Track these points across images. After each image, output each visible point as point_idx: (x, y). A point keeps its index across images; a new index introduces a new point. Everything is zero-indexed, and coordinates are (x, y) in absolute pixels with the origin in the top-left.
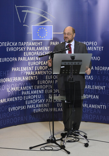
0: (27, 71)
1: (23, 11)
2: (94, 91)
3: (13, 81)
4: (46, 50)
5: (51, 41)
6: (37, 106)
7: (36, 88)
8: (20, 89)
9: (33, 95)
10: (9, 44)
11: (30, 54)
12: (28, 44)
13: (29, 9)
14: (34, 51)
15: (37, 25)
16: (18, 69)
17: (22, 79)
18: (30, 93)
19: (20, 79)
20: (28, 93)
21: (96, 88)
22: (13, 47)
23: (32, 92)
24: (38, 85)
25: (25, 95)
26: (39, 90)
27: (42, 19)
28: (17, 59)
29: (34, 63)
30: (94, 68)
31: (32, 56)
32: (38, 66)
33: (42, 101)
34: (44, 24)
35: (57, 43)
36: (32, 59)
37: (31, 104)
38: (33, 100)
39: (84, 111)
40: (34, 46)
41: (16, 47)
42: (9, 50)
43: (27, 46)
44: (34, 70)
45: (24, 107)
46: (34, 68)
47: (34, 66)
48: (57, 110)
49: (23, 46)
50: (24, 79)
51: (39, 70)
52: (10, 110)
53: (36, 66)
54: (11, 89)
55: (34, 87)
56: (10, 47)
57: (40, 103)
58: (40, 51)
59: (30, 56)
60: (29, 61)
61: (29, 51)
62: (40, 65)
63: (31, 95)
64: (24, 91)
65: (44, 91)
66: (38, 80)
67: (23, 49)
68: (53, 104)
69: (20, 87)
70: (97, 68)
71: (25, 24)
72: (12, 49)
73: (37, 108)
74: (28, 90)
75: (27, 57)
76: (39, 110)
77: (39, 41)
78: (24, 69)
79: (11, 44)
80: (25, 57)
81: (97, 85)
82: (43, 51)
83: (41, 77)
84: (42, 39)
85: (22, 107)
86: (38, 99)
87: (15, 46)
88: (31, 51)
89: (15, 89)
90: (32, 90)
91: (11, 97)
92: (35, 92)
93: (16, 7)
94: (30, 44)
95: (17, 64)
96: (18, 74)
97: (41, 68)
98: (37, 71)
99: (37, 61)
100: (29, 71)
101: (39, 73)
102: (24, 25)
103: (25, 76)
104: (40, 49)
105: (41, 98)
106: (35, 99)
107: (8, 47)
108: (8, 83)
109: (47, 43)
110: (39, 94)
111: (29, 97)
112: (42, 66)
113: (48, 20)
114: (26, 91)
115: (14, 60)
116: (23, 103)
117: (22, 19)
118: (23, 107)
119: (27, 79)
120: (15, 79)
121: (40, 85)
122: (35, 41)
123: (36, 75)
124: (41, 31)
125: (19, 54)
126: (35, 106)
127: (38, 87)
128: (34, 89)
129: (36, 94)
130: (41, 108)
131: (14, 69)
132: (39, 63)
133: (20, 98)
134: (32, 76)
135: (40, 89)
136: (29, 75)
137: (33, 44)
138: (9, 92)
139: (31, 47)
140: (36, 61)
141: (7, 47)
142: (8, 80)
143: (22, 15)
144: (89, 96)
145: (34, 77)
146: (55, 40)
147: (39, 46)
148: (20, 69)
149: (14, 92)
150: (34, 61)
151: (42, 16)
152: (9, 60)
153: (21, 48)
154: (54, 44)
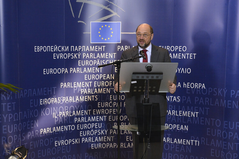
0: (82, 88)
2: (182, 119)
3: (61, 101)
4: (111, 57)
5: (118, 44)
6: (96, 139)
7: (96, 113)
8: (71, 114)
9: (91, 123)
10: (56, 48)
11: (87, 63)
12: (85, 48)
14: (93, 59)
15: (98, 21)
16: (69, 85)
17: (75, 100)
18: (87, 120)
19: (71, 99)
20: (83, 119)
21: (185, 114)
22: (63, 52)
23: (89, 119)
24: (98, 108)
25: (79, 123)
26: (99, 115)
27: (106, 13)
28: (69, 70)
29: (93, 77)
30: (182, 85)
31: (90, 67)
32: (99, 80)
33: (104, 132)
34: (108, 20)
35: (126, 48)
36: (89, 70)
37: (88, 137)
38: (90, 130)
39: (167, 147)
40: (93, 52)
41: (67, 52)
42: (56, 57)
43: (84, 52)
44: (92, 87)
45: (78, 141)
46: (93, 84)
47: (93, 81)
48: (126, 146)
49: (76, 52)
50: (77, 99)
51: (101, 87)
52: (57, 144)
53: (96, 80)
54: (58, 114)
55: (92, 112)
56: (58, 52)
57: (101, 136)
58: (102, 59)
59: (87, 67)
60: (85, 73)
61: (85, 59)
62: (102, 79)
63: (87, 123)
64: (78, 117)
65: (107, 118)
66: (98, 101)
67: (77, 56)
68: (120, 137)
69: (72, 111)
70: (187, 85)
72: (61, 56)
73: (97, 142)
74: (84, 116)
75: (83, 68)
76: (100, 145)
77: (100, 45)
78: (78, 85)
79: (60, 49)
80: (79, 67)
81: (186, 110)
82: (105, 59)
83: (103, 97)
84: (105, 41)
85: (74, 141)
86: (98, 129)
88: (89, 59)
89: (64, 113)
90: (90, 116)
91: (58, 125)
92: (93, 119)
94: (88, 49)
95: (68, 77)
96: (69, 92)
97: (103, 84)
98: (97, 88)
99: (97, 73)
100: (85, 88)
101: (100, 91)
102: (79, 22)
103: (79, 94)
104: (103, 56)
105: (102, 129)
106: (94, 128)
107: (56, 52)
108: (55, 105)
109: (112, 48)
110: (100, 122)
111: (85, 126)
112: (105, 81)
113: (114, 14)
114: (80, 117)
115: (64, 72)
116: (75, 134)
117: (76, 13)
118: (76, 141)
119: (82, 99)
120: (65, 99)
121: (101, 108)
122: (95, 45)
123: (96, 94)
124: (103, 29)
125: (71, 63)
126: (94, 140)
127: (98, 112)
128: (91, 115)
129: (94, 122)
130: (102, 142)
131: (63, 85)
132: (100, 76)
133: (71, 127)
134: (90, 95)
135: (101, 115)
136: (86, 95)
137: (92, 49)
138: (56, 119)
139: (89, 52)
140: (95, 74)
141: (54, 52)
142: (54, 100)
143: (77, 7)
144: (174, 126)
145: (93, 96)
146: (124, 43)
147: (100, 52)
148: (73, 85)
149: (63, 118)
150: (92, 73)
151: (106, 8)
152: (57, 71)
153: (73, 55)
154: (122, 48)
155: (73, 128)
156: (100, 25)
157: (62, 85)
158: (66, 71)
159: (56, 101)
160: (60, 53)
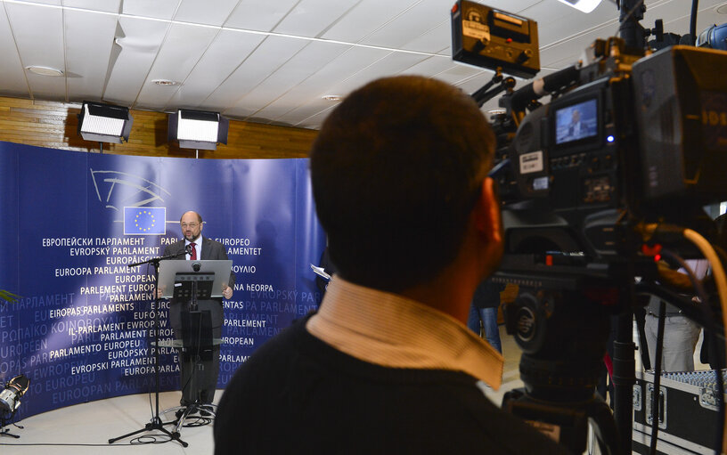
0: (112, 294)
1: (105, 180)
2: (245, 331)
3: (82, 313)
4: (153, 252)
5: (162, 236)
6: (132, 362)
7: (131, 326)
8: (96, 329)
9: (124, 340)
10: (75, 241)
11: (119, 260)
12: (116, 241)
13: (117, 176)
14: (128, 256)
15: (135, 206)
16: (93, 290)
17: (101, 310)
18: (119, 336)
19: (96, 309)
20: (113, 336)
21: (249, 323)
22: (85, 247)
23: (122, 335)
24: (134, 321)
25: (108, 341)
26: (136, 330)
27: (145, 196)
28: (93, 271)
29: (128, 279)
30: (245, 287)
31: (122, 265)
32: (136, 283)
33: (143, 351)
34: (148, 205)
35: (173, 241)
36: (122, 270)
37: (119, 359)
38: (123, 350)
39: (227, 368)
40: (127, 246)
41: (90, 247)
42: (74, 253)
43: (114, 246)
44: (126, 293)
45: (105, 366)
46: (127, 288)
47: (127, 284)
48: (174, 369)
49: (104, 246)
50: (105, 308)
51: (138, 292)
52: (76, 372)
53: (131, 283)
54: (77, 329)
55: (125, 326)
56: (77, 247)
57: (138, 357)
58: (140, 255)
59: (118, 266)
60: (116, 274)
61: (116, 255)
62: (140, 282)
63: (119, 341)
64: (105, 333)
65: (148, 333)
66: (134, 311)
67: (105, 251)
68: (165, 359)
69: (97, 325)
70: (250, 288)
71: (109, 203)
72: (82, 251)
73: (132, 367)
74: (114, 332)
75: (113, 267)
76: (137, 370)
77: (137, 237)
78: (106, 290)
79: (81, 242)
80: (108, 267)
81: (251, 319)
82: (145, 256)
83: (141, 306)
85: (101, 365)
86: (134, 348)
87: (88, 247)
88: (122, 256)
89: (86, 329)
90: (122, 331)
91: (77, 345)
92: (128, 335)
93: (92, 172)
94: (120, 242)
95: (92, 280)
96: (93, 300)
97: (141, 287)
98: (133, 293)
99: (133, 274)
100: (116, 293)
101: (137, 297)
102: (107, 207)
103: (108, 303)
104: (141, 251)
105: (141, 347)
106: (129, 348)
107: (74, 246)
108: (73, 318)
109: (153, 241)
110: (137, 339)
111: (116, 345)
112: (144, 284)
113: (156, 197)
114: (109, 333)
115: (85, 273)
116: (102, 357)
117: (104, 195)
118: (103, 366)
119: (112, 309)
120: (87, 310)
121: (139, 320)
122: (130, 237)
123: (131, 301)
124: (141, 217)
125: (96, 261)
126: (129, 363)
127: (135, 325)
128: (125, 329)
129: (129, 339)
130: (140, 366)
131: (85, 290)
132: (138, 278)
133: (97, 348)
134: (123, 303)
135: (139, 329)
136: (117, 303)
137: (126, 242)
138: (74, 337)
139: (122, 247)
140: (130, 275)
141: (72, 247)
142: (70, 311)
143: (105, 188)
144: (236, 340)
145: (127, 304)
146: (169, 234)
147: (137, 246)
148: (98, 290)
149: (84, 335)
150: (126, 274)
151: (146, 190)
152: (76, 272)
153: (100, 250)
154: (168, 241)
155: (98, 348)
156: (137, 211)
157: (82, 290)
158: (89, 271)
159: (73, 312)
160: (81, 247)
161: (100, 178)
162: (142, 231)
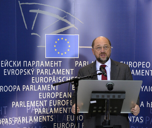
0: (36, 107)
1: (31, 11)
3: (13, 122)
4: (68, 73)
5: (76, 59)
10: (7, 63)
11: (41, 79)
12: (39, 63)
13: (41, 8)
14: (48, 76)
15: (54, 34)
16: (22, 104)
17: (28, 120)
19: (24, 120)
22: (15, 68)
27: (62, 24)
28: (21, 88)
29: (48, 95)
30: (145, 104)
31: (44, 84)
32: (55, 99)
34: (65, 32)
35: (85, 63)
36: (44, 88)
40: (48, 68)
41: (19, 68)
42: (7, 73)
43: (38, 67)
44: (47, 107)
46: (48, 103)
47: (48, 99)
49: (30, 68)
50: (31, 120)
51: (57, 107)
53: (51, 99)
56: (9, 68)
58: (58, 76)
59: (41, 84)
60: (40, 91)
61: (40, 75)
62: (58, 98)
66: (54, 122)
67: (31, 72)
70: (150, 105)
71: (34, 31)
72: (13, 72)
75: (37, 85)
77: (56, 60)
78: (32, 104)
79: (12, 64)
80: (33, 84)
82: (62, 76)
83: (59, 118)
87: (17, 68)
88: (44, 76)
93: (20, 4)
94: (42, 64)
95: (20, 96)
96: (22, 112)
97: (59, 103)
98: (53, 107)
99: (53, 91)
100: (39, 107)
101: (56, 110)
102: (32, 34)
103: (33, 115)
104: (59, 72)
107: (6, 68)
108: (6, 126)
112: (61, 99)
113: (72, 26)
115: (16, 90)
117: (29, 24)
119: (36, 120)
120: (17, 120)
122: (50, 60)
123: (51, 114)
131: (15, 104)
132: (56, 95)
134: (45, 115)
136: (40, 115)
137: (47, 64)
139: (44, 68)
140: (51, 92)
141: (4, 68)
142: (5, 121)
143: (30, 17)
145: (48, 116)
146: (82, 58)
147: (56, 68)
148: (26, 105)
150: (47, 91)
151: (63, 19)
152: (8, 89)
153: (26, 71)
154: (80, 64)
156: (56, 38)
157: (13, 104)
158: (19, 89)
159: (7, 122)
160: (12, 68)
161: (26, 8)
162: (60, 55)
